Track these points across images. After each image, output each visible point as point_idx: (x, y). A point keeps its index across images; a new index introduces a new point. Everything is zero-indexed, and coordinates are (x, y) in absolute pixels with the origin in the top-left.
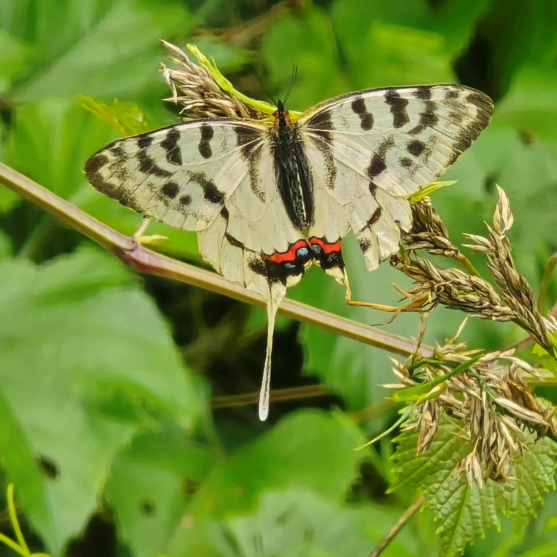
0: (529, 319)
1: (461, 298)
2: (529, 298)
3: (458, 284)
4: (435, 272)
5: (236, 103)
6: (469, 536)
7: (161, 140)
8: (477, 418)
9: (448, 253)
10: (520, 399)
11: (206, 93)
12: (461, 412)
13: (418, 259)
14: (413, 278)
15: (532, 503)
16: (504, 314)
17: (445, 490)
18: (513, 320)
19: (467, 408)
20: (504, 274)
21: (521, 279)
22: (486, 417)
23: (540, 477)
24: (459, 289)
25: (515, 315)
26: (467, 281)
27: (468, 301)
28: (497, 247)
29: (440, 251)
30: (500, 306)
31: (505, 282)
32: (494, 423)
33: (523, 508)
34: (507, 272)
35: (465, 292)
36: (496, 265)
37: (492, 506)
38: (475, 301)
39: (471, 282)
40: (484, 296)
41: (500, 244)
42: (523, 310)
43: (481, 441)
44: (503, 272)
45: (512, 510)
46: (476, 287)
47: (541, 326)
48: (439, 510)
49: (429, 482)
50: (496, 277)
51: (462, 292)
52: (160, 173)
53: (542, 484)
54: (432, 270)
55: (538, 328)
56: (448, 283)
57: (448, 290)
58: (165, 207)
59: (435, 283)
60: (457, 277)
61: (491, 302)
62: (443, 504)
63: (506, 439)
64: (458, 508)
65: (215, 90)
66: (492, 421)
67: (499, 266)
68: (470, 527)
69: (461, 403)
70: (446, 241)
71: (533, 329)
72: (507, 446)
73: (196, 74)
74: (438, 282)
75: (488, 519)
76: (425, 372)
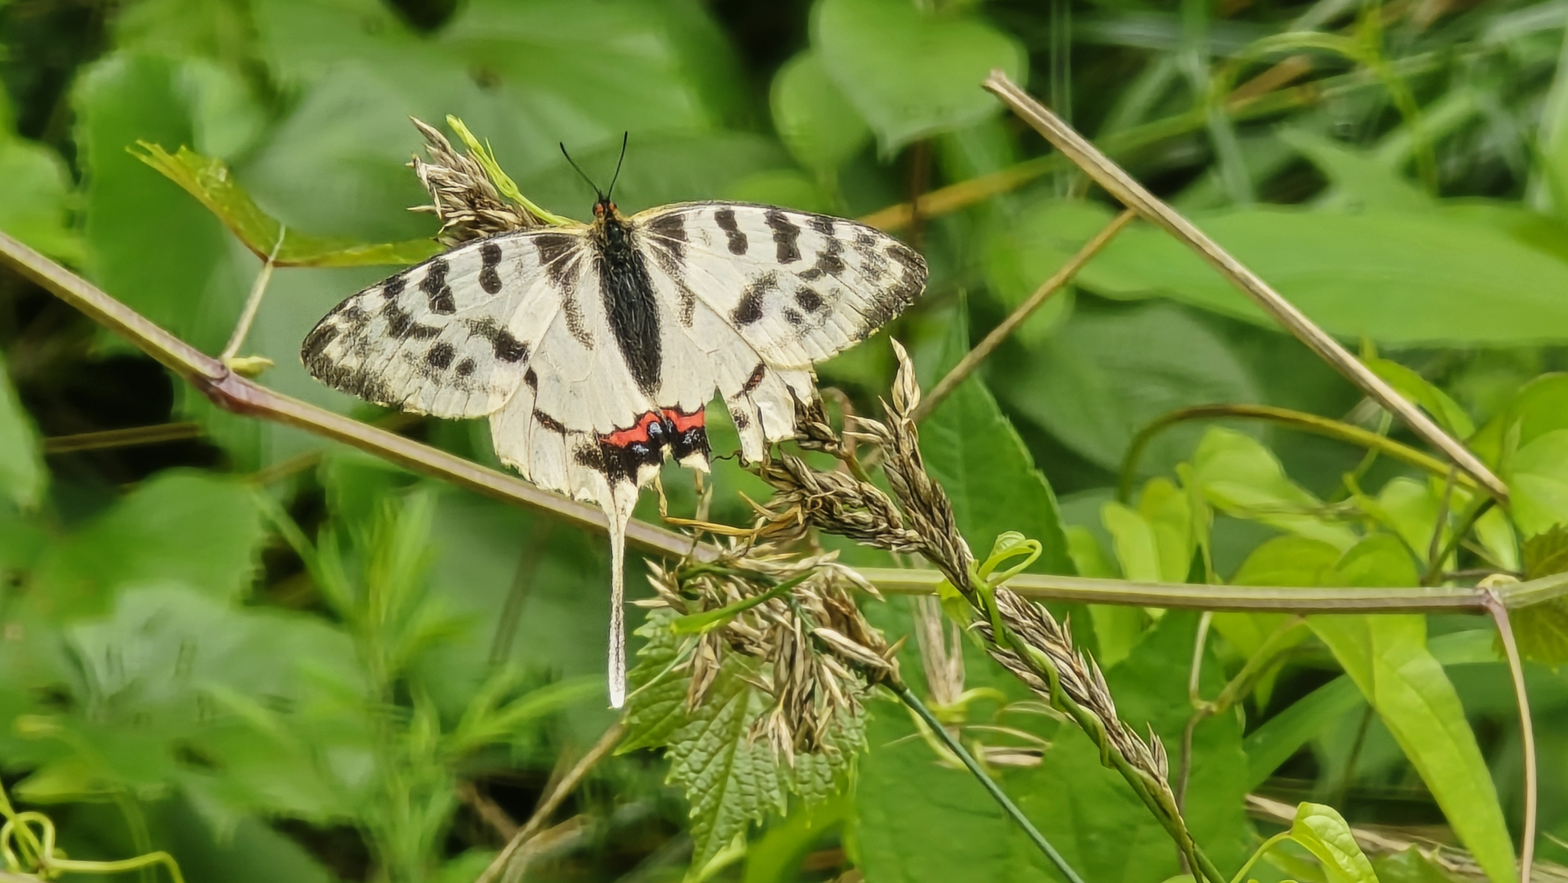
0: (945, 548)
1: (846, 518)
2: (944, 516)
3: (843, 496)
4: (810, 478)
5: (523, 218)
6: (737, 822)
7: (419, 281)
8: (785, 658)
9: (831, 448)
10: (844, 627)
11: (477, 201)
12: (759, 646)
13: (784, 457)
14: (773, 485)
15: (834, 773)
16: (909, 542)
17: (701, 750)
18: (920, 550)
19: (767, 641)
20: (908, 479)
21: (933, 487)
22: (799, 656)
23: (844, 733)
24: (844, 503)
25: (924, 543)
26: (856, 491)
27: (857, 521)
28: (897, 436)
29: (817, 444)
30: (902, 530)
31: (908, 491)
32: (812, 666)
33: (818, 780)
34: (913, 477)
35: (852, 507)
36: (896, 465)
37: (771, 777)
38: (868, 521)
39: (861, 492)
40: (879, 514)
41: (902, 433)
42: (936, 535)
43: (790, 693)
44: (905, 477)
45: (804, 783)
46: (868, 500)
47: (959, 558)
48: (693, 782)
49: (677, 739)
50: (894, 482)
51: (847, 506)
52: (422, 332)
53: (847, 742)
54: (804, 475)
55: (956, 562)
56: (828, 493)
57: (827, 505)
58: (435, 386)
59: (807, 494)
60: (841, 485)
61: (889, 522)
62: (698, 772)
63: (831, 692)
64: (720, 779)
65: (490, 195)
66: (808, 662)
67: (900, 466)
68: (738, 809)
69: (758, 633)
70: (827, 430)
71: (949, 565)
72: (831, 702)
73: (462, 170)
74: (812, 492)
75: (765, 796)
76: (703, 584)
